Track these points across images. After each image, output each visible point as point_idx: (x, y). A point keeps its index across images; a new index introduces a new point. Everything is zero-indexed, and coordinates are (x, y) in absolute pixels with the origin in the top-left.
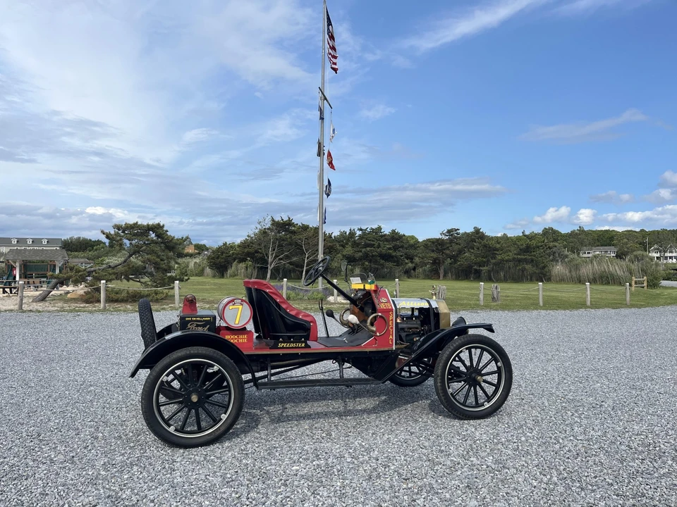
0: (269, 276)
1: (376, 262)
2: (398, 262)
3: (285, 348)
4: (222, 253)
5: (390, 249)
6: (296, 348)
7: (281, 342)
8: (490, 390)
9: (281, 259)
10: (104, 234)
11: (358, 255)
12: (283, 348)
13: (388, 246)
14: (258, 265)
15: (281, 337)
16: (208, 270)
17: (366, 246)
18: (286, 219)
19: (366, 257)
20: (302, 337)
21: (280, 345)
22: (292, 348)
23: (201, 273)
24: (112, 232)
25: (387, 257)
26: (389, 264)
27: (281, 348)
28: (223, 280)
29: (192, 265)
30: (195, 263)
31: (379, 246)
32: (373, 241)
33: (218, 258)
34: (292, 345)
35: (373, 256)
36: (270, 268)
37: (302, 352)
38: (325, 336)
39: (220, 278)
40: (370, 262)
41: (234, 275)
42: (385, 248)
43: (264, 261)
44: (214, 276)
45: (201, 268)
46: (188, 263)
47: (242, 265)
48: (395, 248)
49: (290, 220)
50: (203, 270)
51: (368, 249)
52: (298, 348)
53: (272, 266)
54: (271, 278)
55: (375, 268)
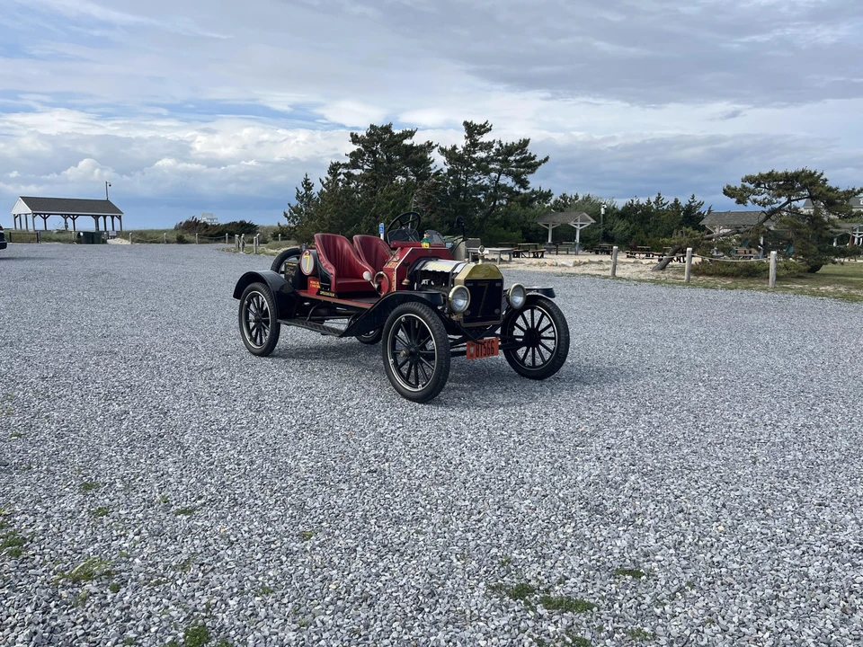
6: (330, 297)
7: (321, 290)
12: (322, 295)
15: (321, 285)
21: (321, 293)
34: (328, 294)
37: (333, 301)
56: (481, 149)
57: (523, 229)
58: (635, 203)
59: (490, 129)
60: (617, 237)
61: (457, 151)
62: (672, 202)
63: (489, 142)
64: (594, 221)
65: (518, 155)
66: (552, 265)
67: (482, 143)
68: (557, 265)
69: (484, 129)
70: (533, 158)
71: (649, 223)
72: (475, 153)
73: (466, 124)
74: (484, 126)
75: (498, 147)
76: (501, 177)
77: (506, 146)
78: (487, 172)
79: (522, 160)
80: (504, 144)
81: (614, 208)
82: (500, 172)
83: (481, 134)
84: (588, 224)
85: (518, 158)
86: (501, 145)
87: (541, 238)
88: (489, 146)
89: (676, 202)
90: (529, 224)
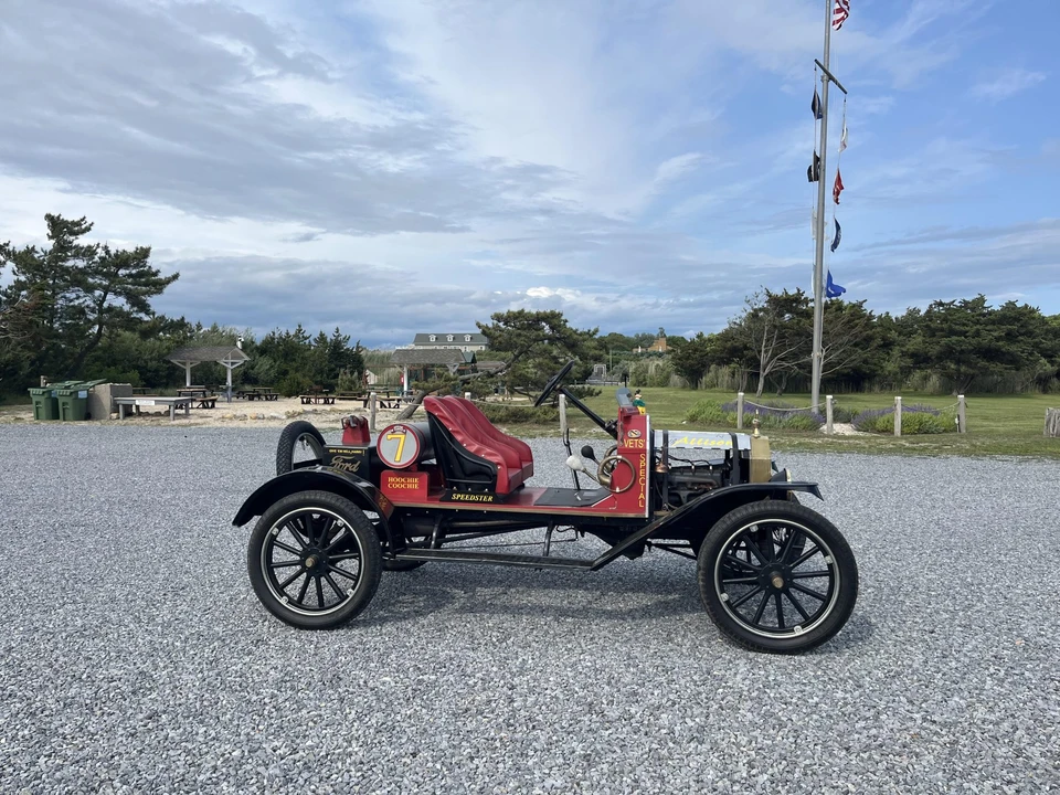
0: (760, 387)
1: (968, 364)
2: (1014, 362)
3: (461, 501)
4: (696, 350)
5: (998, 339)
6: (478, 502)
7: (457, 493)
8: (812, 606)
9: (782, 359)
10: (479, 327)
11: (934, 350)
12: (459, 501)
13: (995, 334)
14: (749, 370)
15: (457, 484)
16: (675, 378)
17: (952, 333)
18: (792, 292)
19: (949, 353)
20: (485, 486)
21: (454, 497)
22: (473, 502)
23: (664, 383)
24: (490, 326)
25: (991, 354)
26: (996, 367)
27: (455, 501)
28: (694, 392)
29: (652, 369)
30: (658, 365)
31: (977, 334)
32: (964, 325)
33: (687, 359)
34: (473, 498)
35: (962, 352)
36: (763, 374)
37: (488, 509)
38: (572, 486)
39: (693, 389)
40: (958, 362)
41: (713, 385)
42: (989, 337)
43: (754, 363)
44: (684, 387)
45: (665, 374)
46: (647, 366)
47: (725, 370)
48: (1010, 337)
49: (799, 294)
50: (667, 378)
51: (954, 338)
52: (482, 502)
53: (767, 371)
54: (764, 391)
55: (966, 375)
56: (76, 256)
57: (137, 367)
58: (276, 335)
59: (88, 229)
60: (262, 377)
61: (36, 256)
62: (317, 335)
63: (89, 247)
64: (247, 358)
65: (135, 267)
66: (257, 418)
67: (76, 246)
68: (264, 418)
69: (78, 228)
70: (156, 274)
71: (294, 360)
72: (65, 260)
73: (49, 217)
74: (78, 224)
75: (103, 254)
76: (108, 297)
77: (116, 255)
78: (89, 289)
79: (140, 275)
80: (113, 252)
81: (253, 343)
82: (106, 290)
83: (76, 234)
84: (242, 362)
85: (134, 272)
86: (108, 252)
87: (165, 381)
88: (89, 252)
89: (322, 337)
90: (146, 362)
